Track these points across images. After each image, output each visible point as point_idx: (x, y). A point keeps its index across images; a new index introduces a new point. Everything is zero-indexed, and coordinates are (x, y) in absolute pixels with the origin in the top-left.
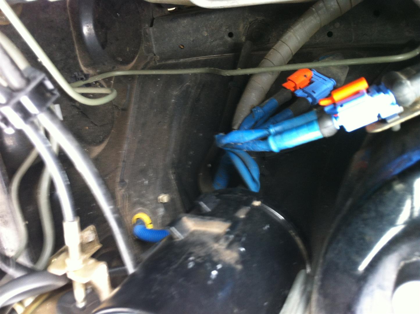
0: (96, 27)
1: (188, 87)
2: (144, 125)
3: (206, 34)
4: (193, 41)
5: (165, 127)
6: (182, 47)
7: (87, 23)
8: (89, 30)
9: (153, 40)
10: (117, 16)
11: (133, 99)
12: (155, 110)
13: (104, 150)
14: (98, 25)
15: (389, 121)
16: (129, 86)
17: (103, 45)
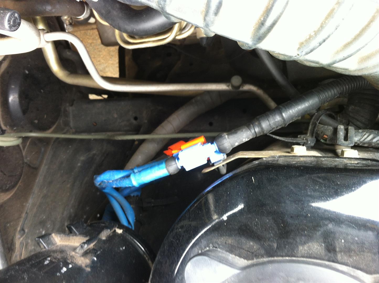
0: (20, 97)
1: (94, 155)
2: (50, 183)
3: (116, 116)
4: (105, 120)
5: (69, 186)
6: (95, 124)
7: (13, 93)
8: (14, 98)
9: (71, 116)
10: (41, 92)
11: (45, 161)
12: (62, 172)
13: (10, 199)
14: (23, 96)
15: (215, 165)
16: (43, 149)
17: (24, 112)
